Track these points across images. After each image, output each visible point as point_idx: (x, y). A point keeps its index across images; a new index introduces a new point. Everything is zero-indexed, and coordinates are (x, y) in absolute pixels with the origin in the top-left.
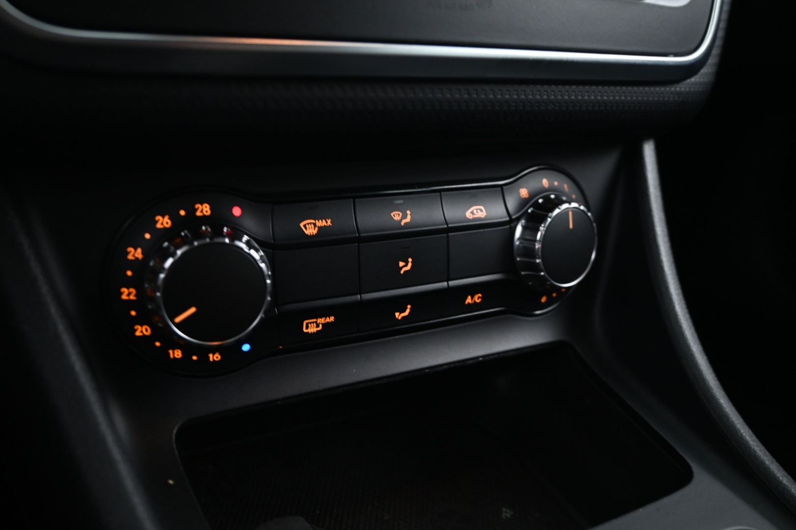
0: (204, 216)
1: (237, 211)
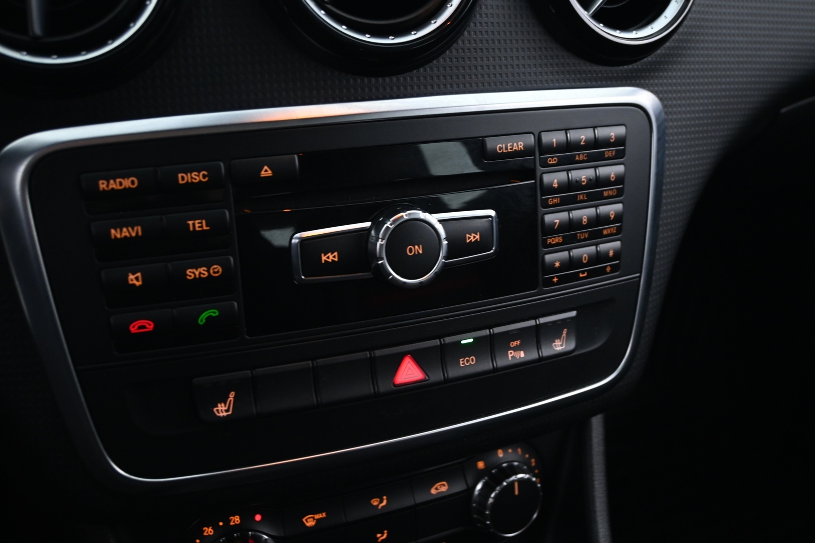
0: (236, 524)
1: (258, 518)
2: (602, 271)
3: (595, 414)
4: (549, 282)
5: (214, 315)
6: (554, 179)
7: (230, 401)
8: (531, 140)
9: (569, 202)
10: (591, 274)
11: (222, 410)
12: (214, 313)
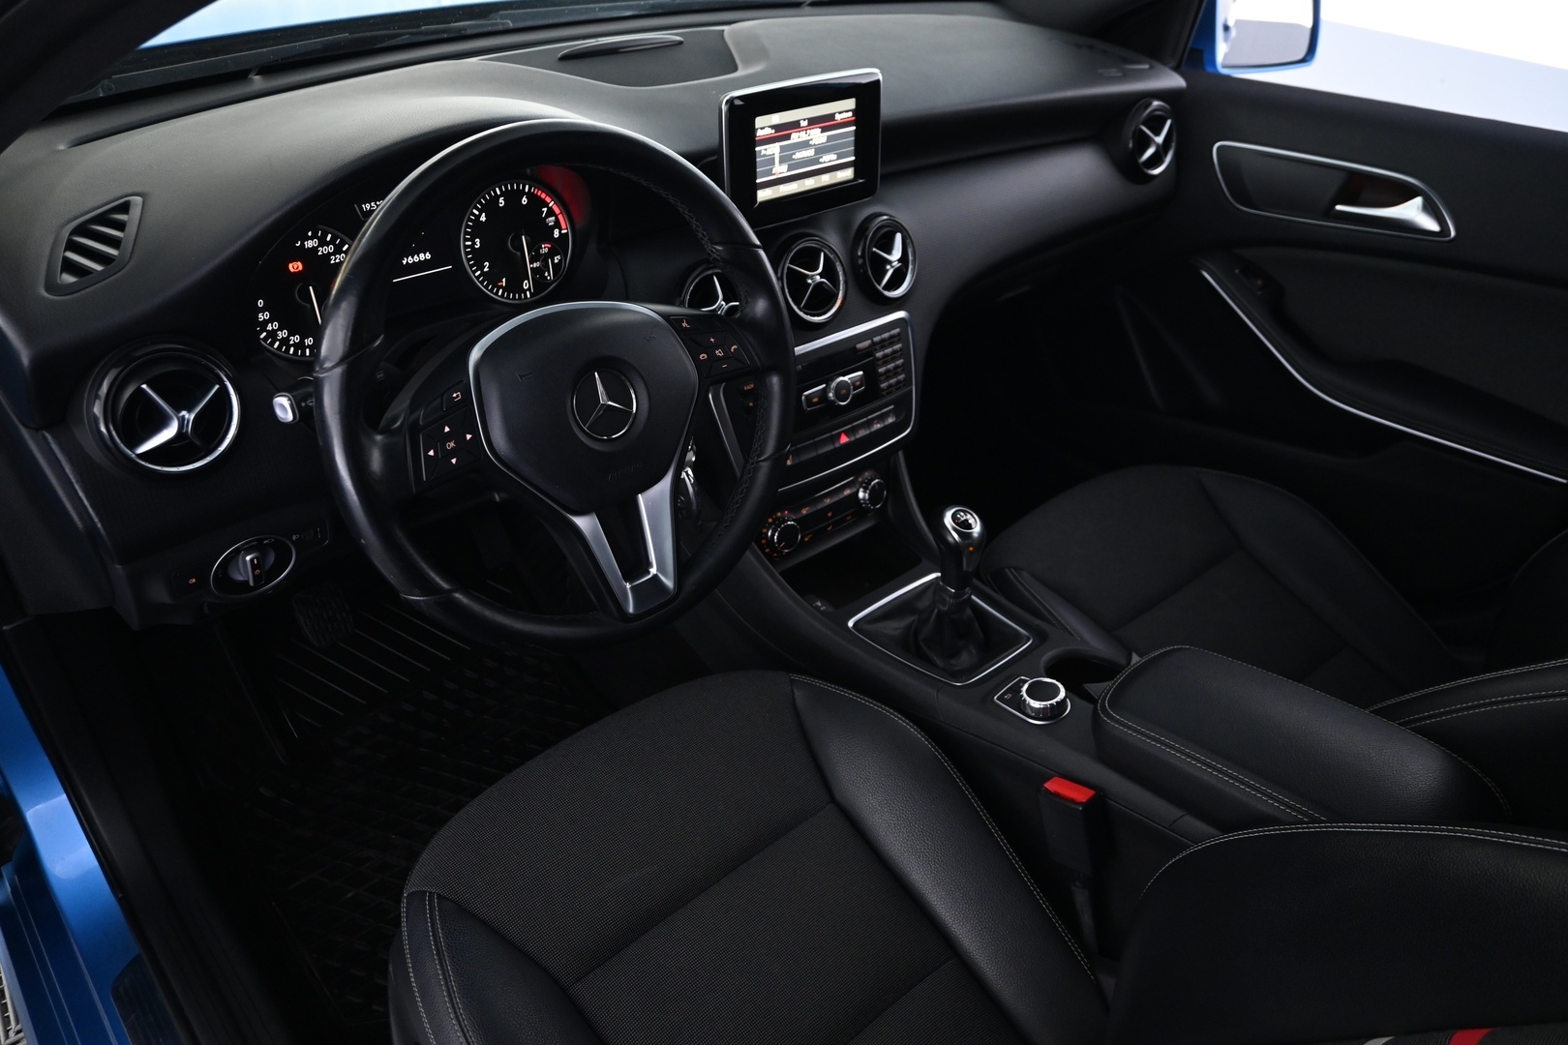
1: (786, 512)
2: (900, 388)
3: (898, 451)
4: (883, 396)
6: (879, 354)
7: (791, 458)
8: (869, 342)
9: (885, 363)
10: (897, 389)
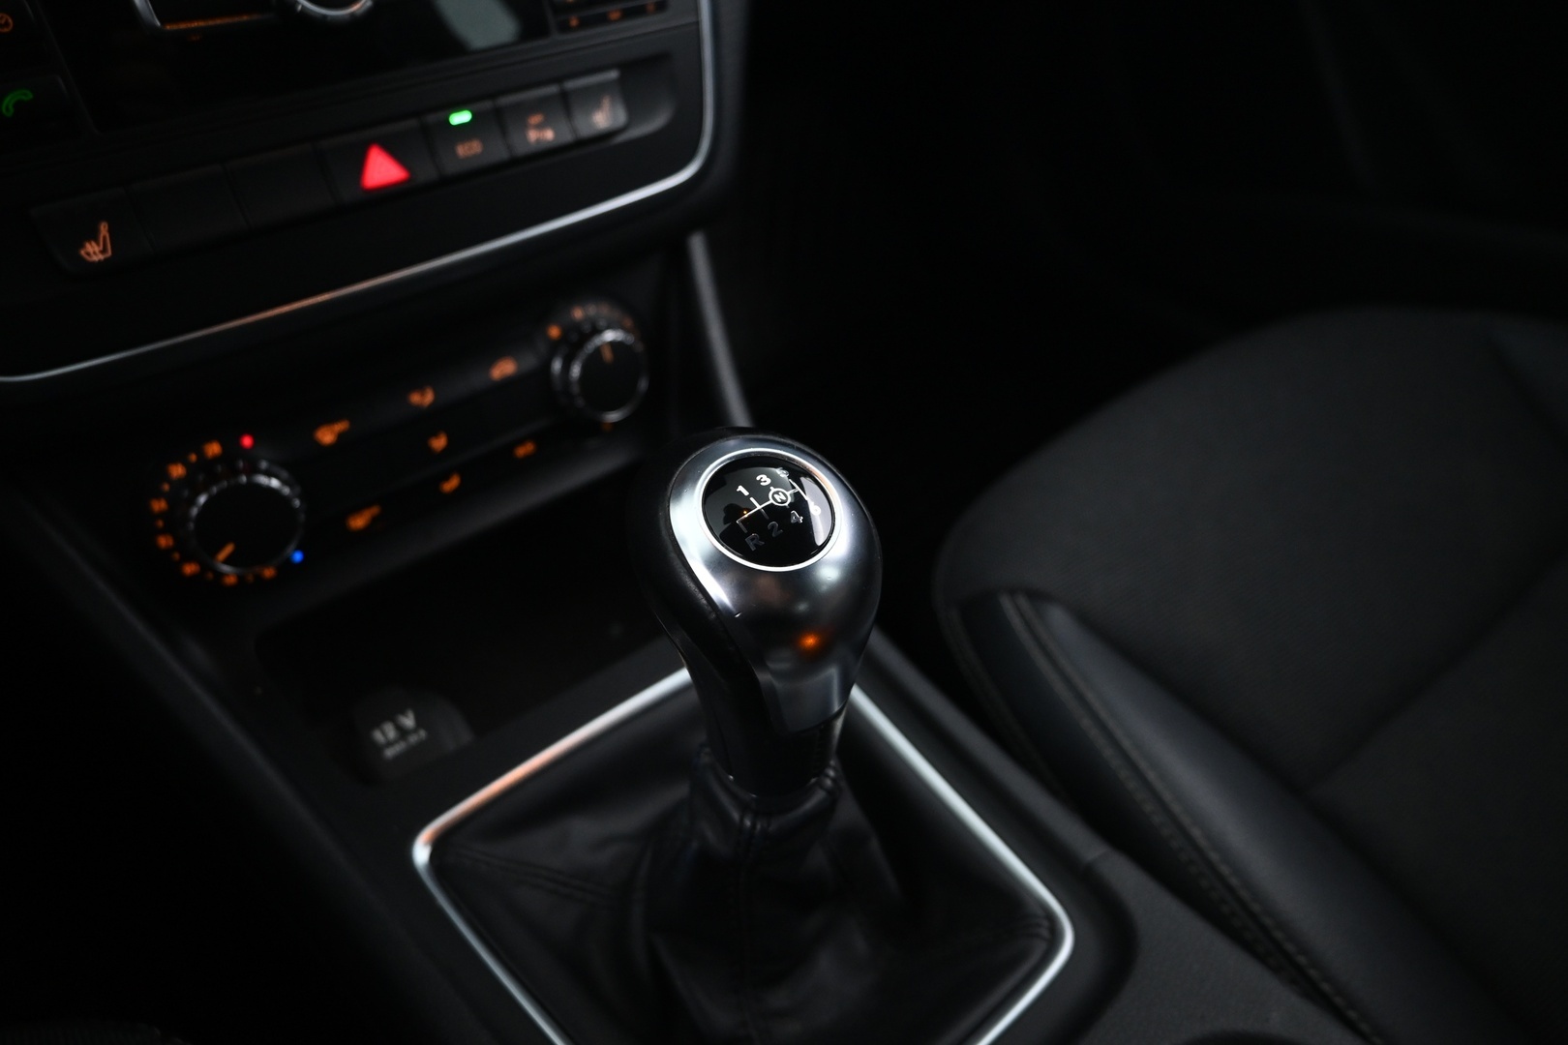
0: (216, 455)
1: (247, 441)
5: (24, 98)
7: (104, 238)
11: (94, 252)
12: (27, 95)
